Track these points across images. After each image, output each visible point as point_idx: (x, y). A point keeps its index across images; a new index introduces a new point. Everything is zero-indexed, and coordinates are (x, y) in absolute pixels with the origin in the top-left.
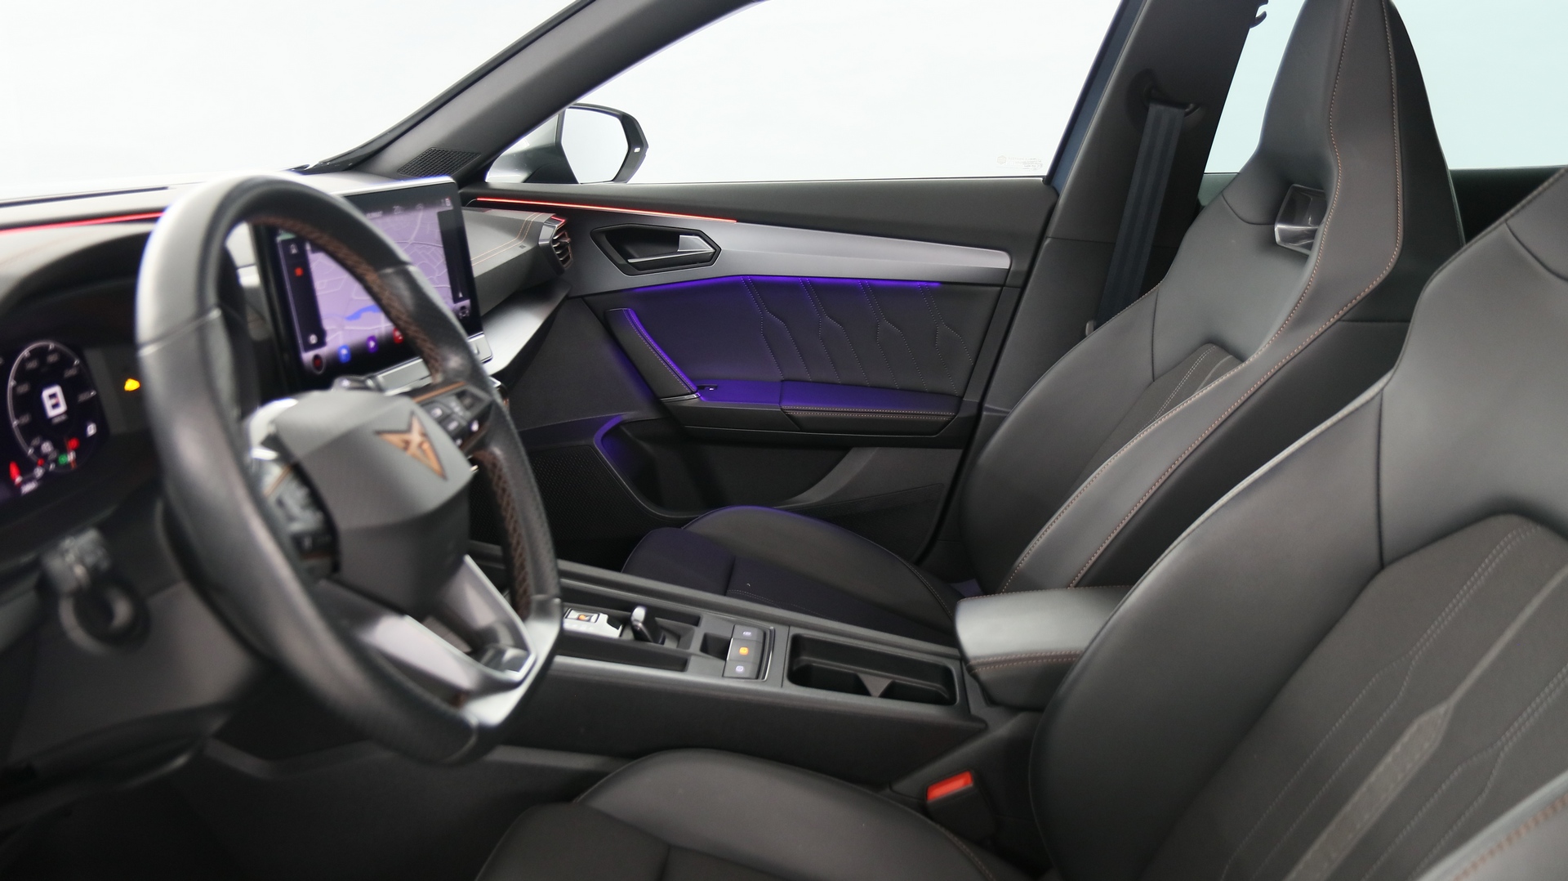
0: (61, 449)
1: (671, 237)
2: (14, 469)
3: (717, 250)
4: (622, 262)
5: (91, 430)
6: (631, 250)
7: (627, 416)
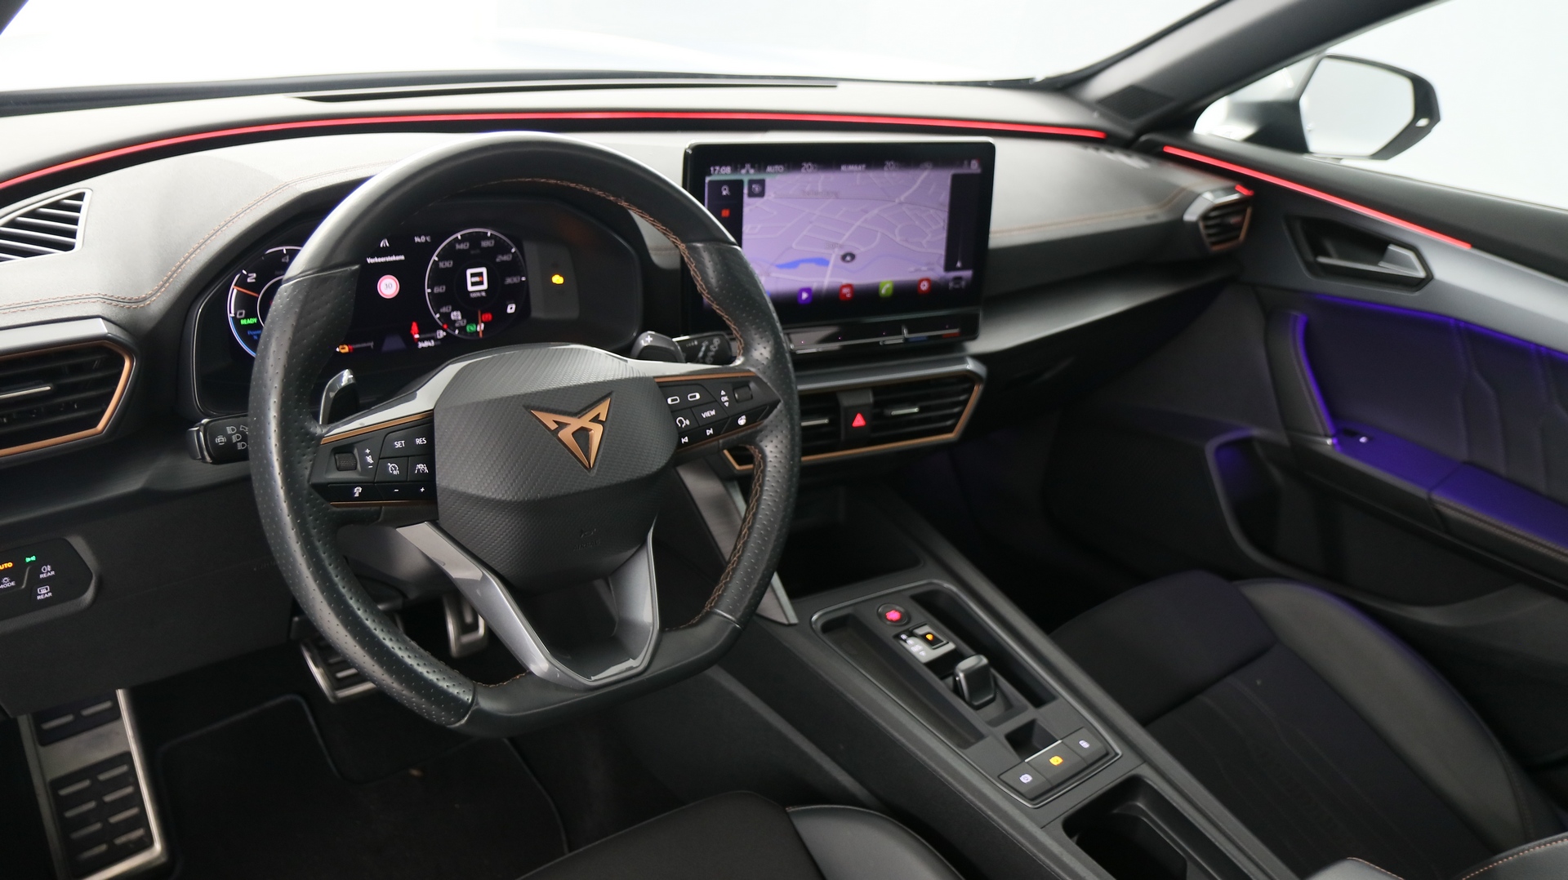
0: (471, 318)
1: (1378, 245)
2: (415, 327)
3: (1430, 277)
4: (1310, 258)
5: (511, 309)
6: (1329, 246)
7: (1256, 432)
